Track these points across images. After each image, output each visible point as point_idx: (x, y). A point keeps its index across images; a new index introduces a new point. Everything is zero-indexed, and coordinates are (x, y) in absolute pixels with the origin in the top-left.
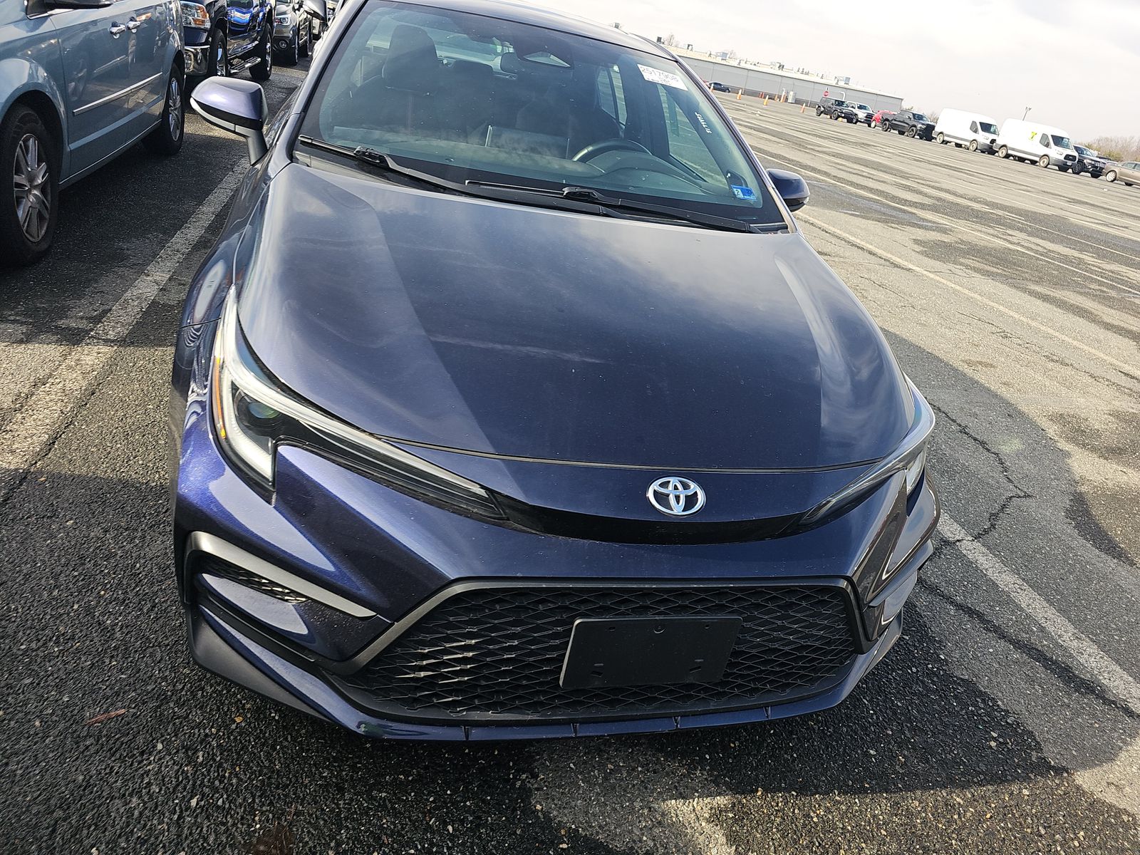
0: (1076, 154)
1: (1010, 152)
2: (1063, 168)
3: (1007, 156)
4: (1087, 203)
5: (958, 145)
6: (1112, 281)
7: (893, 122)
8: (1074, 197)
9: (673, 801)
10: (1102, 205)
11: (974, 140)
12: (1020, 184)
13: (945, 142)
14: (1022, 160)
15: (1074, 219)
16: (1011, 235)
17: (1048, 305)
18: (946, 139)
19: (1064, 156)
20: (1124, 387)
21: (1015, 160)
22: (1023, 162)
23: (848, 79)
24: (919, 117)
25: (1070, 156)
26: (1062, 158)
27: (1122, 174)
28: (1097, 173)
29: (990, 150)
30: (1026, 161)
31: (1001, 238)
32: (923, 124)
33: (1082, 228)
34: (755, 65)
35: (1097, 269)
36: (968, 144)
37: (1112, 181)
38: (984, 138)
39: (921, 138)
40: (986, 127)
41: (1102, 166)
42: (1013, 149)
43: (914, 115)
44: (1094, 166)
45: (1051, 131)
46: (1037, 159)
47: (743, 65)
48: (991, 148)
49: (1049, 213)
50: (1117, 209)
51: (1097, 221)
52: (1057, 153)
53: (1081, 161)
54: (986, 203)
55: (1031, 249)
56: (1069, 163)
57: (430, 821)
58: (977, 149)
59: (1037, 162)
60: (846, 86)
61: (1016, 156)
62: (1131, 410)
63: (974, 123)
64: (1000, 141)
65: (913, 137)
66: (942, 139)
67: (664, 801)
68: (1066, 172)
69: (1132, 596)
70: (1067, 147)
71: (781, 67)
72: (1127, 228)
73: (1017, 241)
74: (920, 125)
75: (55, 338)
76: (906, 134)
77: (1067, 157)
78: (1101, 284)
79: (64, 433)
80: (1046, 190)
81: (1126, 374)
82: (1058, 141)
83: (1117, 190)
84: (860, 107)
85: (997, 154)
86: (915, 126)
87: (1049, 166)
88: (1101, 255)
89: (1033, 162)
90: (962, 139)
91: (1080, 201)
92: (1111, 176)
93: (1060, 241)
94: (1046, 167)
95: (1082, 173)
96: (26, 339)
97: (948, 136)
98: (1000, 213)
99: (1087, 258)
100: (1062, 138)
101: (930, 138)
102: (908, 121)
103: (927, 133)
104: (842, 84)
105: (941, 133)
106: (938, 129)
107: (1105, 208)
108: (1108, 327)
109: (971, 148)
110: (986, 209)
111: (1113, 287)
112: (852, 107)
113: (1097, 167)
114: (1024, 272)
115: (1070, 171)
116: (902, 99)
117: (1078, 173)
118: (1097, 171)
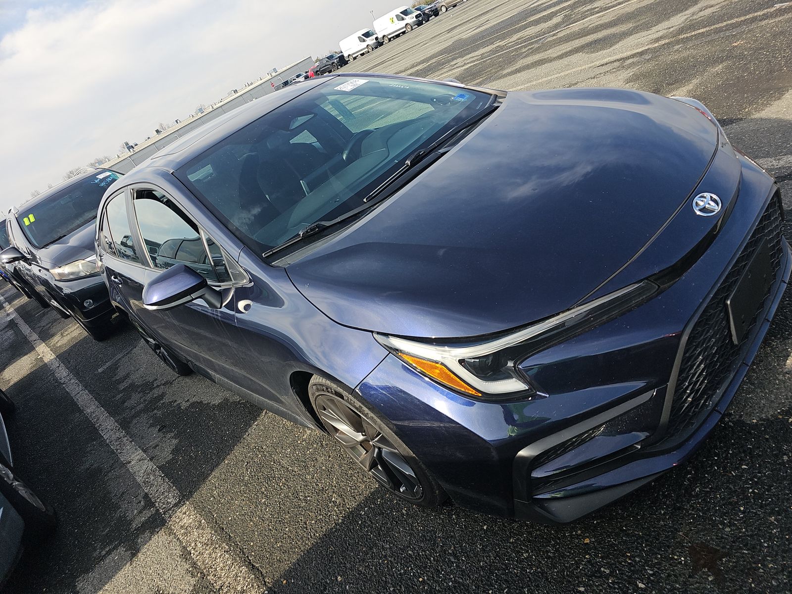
0: (419, 12)
1: (389, 37)
2: (419, 24)
3: (390, 40)
4: (457, 26)
5: (362, 54)
6: (525, 42)
7: (321, 70)
8: (447, 29)
9: (788, 361)
10: (462, 22)
11: (367, 46)
12: (419, 44)
13: (355, 58)
14: (398, 36)
15: (465, 36)
16: (457, 63)
17: (523, 73)
18: (354, 56)
19: (415, 17)
20: (611, 70)
21: (394, 39)
22: (399, 36)
23: (275, 69)
24: (330, 57)
25: (417, 15)
26: (415, 19)
27: (447, 4)
28: (436, 13)
29: (379, 44)
30: (401, 35)
31: (454, 69)
32: (336, 59)
33: (473, 36)
34: (221, 102)
35: (511, 44)
36: (366, 50)
37: (446, 11)
38: (371, 41)
39: (341, 66)
40: (367, 35)
41: (435, 8)
42: (390, 34)
43: (327, 58)
44: (432, 11)
45: (398, 11)
46: (404, 29)
47: (215, 107)
48: (379, 42)
49: (450, 43)
50: (471, 18)
51: (473, 29)
52: (410, 19)
53: (424, 14)
54: (420, 63)
55: (474, 61)
56: (420, 19)
57: (732, 474)
58: (373, 49)
59: (405, 31)
60: (277, 73)
61: (393, 37)
62: (630, 74)
63: (359, 38)
64: (380, 36)
65: (338, 69)
66: (352, 58)
67: (785, 365)
68: (423, 24)
69: (764, 128)
70: (411, 13)
71: (236, 91)
72: (488, 20)
73: (463, 64)
74: (335, 61)
75: (147, 534)
76: (333, 71)
77: (417, 17)
78: (525, 47)
79: (248, 557)
80: (431, 37)
81: (602, 65)
82: (405, 13)
83: (455, 12)
84: (298, 76)
85: (384, 43)
86: (334, 63)
87: (413, 28)
88: (503, 38)
89: (404, 33)
90: (362, 50)
91: (452, 28)
92: (444, 9)
93: (477, 48)
94: (412, 30)
95: (430, 19)
96: (134, 551)
97: (354, 54)
98: (434, 60)
99: (498, 44)
100: (406, 10)
101: (346, 63)
102: (328, 63)
103: (343, 61)
104: (274, 74)
105: (349, 55)
106: (346, 55)
107: (466, 22)
108: (561, 57)
109: (370, 50)
110: (425, 65)
111: (532, 44)
112: (294, 80)
113: (434, 10)
114: (490, 71)
115: (424, 22)
116: (310, 57)
117: (428, 20)
118: (435, 12)
